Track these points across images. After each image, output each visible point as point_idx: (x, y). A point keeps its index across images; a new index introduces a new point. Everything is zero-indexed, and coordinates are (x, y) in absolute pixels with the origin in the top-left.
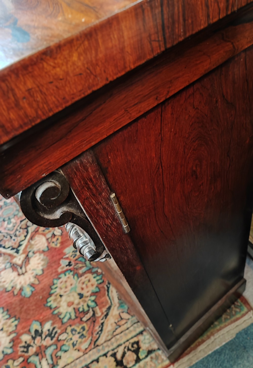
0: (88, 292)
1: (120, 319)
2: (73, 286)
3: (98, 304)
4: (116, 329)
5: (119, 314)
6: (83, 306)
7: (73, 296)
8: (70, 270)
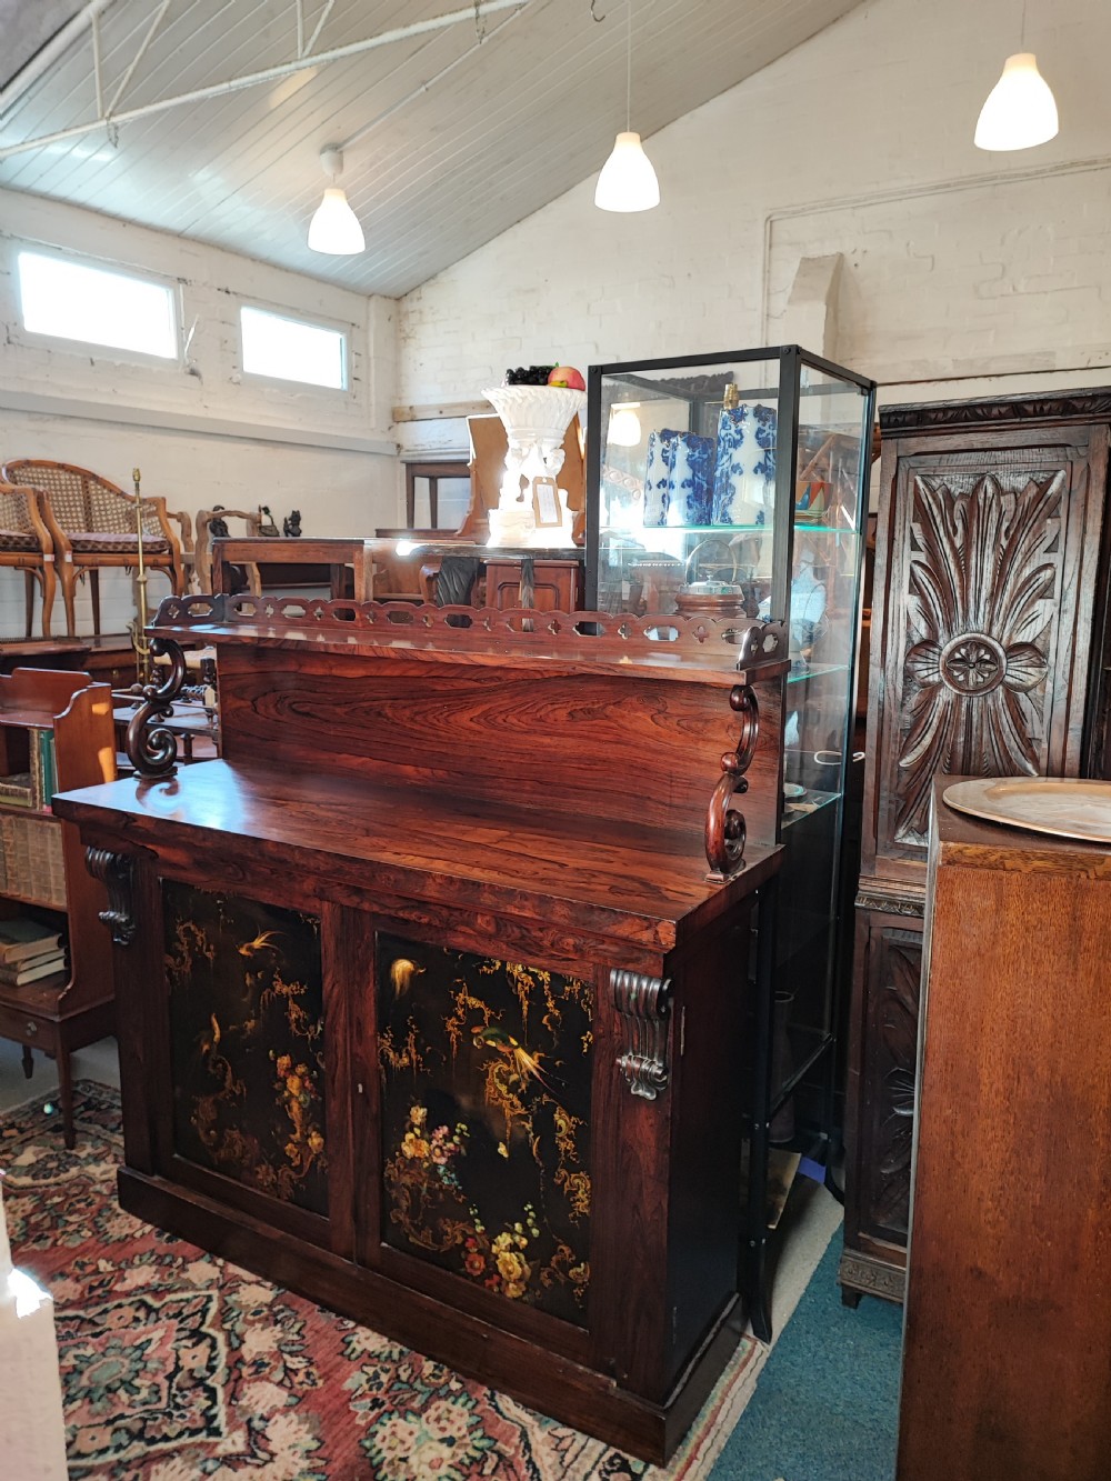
0: (459, 1429)
1: (557, 1441)
2: (416, 1435)
3: (496, 1437)
4: (563, 1457)
5: (549, 1433)
6: (466, 1454)
7: (431, 1448)
8: (385, 1411)
